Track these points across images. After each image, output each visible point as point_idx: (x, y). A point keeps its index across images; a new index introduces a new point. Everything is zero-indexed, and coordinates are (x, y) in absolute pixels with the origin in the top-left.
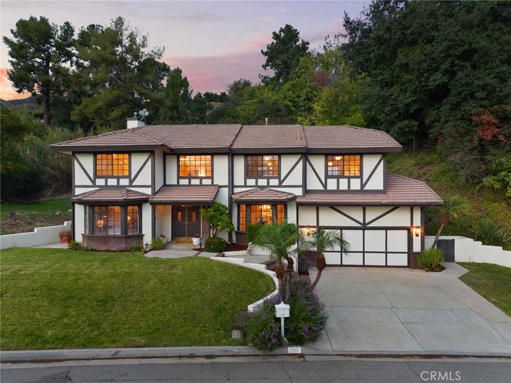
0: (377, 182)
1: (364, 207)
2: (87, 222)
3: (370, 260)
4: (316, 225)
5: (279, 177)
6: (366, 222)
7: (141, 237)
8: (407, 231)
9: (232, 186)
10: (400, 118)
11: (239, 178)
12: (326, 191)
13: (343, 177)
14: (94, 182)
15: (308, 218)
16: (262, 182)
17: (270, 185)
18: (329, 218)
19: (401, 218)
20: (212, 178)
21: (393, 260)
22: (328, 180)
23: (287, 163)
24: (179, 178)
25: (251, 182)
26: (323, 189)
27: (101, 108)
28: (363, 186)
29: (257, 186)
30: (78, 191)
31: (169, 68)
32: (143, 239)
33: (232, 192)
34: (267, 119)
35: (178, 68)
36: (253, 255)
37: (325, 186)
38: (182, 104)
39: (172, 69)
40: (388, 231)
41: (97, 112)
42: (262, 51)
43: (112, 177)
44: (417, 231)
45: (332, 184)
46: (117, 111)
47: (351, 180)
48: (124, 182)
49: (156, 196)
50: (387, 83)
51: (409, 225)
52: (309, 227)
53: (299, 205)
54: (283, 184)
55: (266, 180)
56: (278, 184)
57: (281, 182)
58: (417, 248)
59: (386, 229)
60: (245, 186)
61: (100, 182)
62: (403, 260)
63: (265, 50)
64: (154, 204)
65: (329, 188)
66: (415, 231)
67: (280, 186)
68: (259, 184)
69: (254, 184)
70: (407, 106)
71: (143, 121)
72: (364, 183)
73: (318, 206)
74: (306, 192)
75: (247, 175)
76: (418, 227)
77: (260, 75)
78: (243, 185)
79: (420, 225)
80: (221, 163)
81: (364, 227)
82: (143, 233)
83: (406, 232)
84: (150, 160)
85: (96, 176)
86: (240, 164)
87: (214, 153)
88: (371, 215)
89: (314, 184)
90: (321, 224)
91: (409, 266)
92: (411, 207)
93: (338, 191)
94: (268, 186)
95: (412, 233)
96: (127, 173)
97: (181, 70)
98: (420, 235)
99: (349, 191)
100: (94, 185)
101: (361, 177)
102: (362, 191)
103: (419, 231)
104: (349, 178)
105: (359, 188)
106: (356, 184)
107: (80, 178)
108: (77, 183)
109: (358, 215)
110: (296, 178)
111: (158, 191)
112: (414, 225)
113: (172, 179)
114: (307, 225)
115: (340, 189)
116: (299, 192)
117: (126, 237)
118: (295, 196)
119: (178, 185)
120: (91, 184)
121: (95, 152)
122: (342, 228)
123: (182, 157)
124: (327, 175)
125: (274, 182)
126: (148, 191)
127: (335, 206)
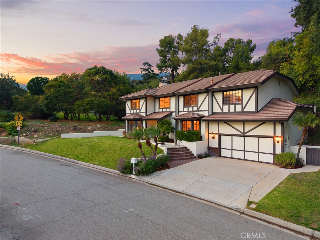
0: (251, 107)
1: (244, 122)
3: (249, 156)
4: (217, 133)
5: (197, 106)
6: (245, 132)
13: (232, 104)
14: (131, 111)
15: (214, 128)
16: (190, 109)
17: (194, 110)
18: (225, 129)
20: (170, 108)
21: (263, 158)
22: (224, 106)
23: (201, 98)
24: (159, 108)
25: (186, 109)
26: (221, 112)
28: (243, 109)
29: (188, 111)
30: (127, 115)
37: (222, 110)
43: (135, 109)
45: (226, 109)
47: (237, 105)
48: (138, 111)
49: (147, 117)
51: (273, 135)
53: (208, 122)
55: (192, 108)
56: (197, 110)
57: (198, 109)
58: (278, 151)
59: (259, 137)
60: (184, 111)
62: (270, 159)
64: (147, 120)
65: (224, 111)
66: (277, 139)
67: (198, 111)
68: (189, 110)
72: (243, 107)
73: (218, 122)
74: (213, 114)
75: (185, 106)
76: (279, 137)
78: (183, 111)
79: (280, 135)
81: (244, 135)
83: (272, 140)
84: (145, 102)
85: (132, 109)
86: (182, 100)
87: (170, 96)
88: (248, 127)
89: (217, 109)
90: (220, 132)
91: (274, 164)
93: (229, 113)
95: (275, 140)
96: (139, 108)
98: (280, 142)
99: (235, 113)
101: (242, 104)
103: (280, 139)
104: (235, 105)
105: (241, 111)
106: (239, 108)
108: (127, 112)
109: (240, 127)
110: (205, 106)
111: (149, 115)
112: (276, 135)
113: (157, 110)
114: (213, 133)
115: (230, 111)
116: (206, 114)
119: (159, 112)
120: (130, 112)
121: (131, 99)
122: (232, 135)
123: (160, 99)
124: (223, 103)
125: (195, 109)
126: (144, 115)
127: (226, 122)
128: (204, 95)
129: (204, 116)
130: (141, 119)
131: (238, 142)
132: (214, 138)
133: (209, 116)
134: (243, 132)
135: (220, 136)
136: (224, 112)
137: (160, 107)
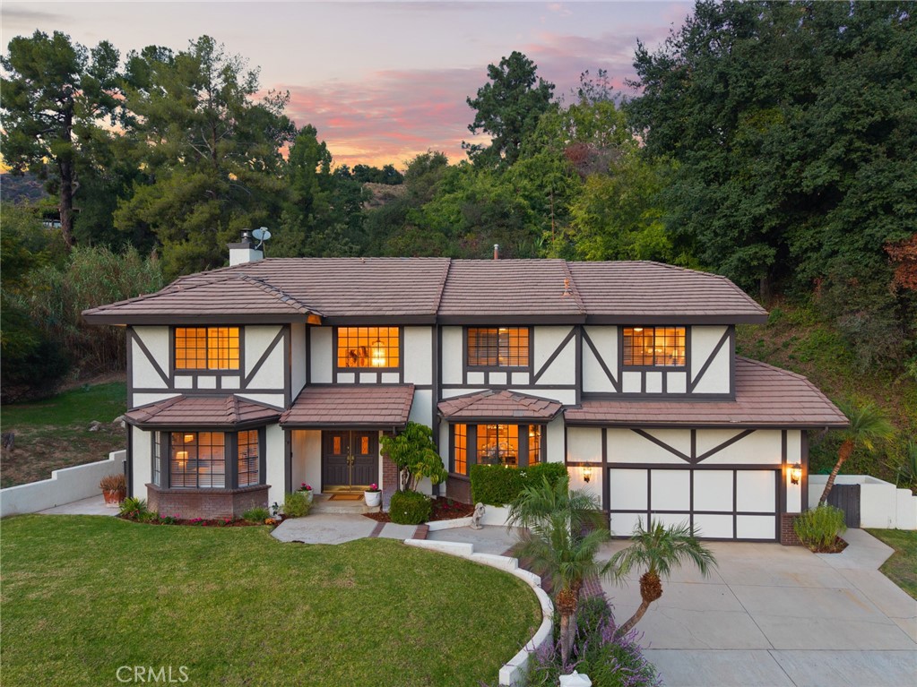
0: (717, 380)
1: (693, 429)
2: (158, 462)
4: (601, 461)
5: (530, 369)
6: (698, 455)
7: (263, 490)
8: (774, 472)
9: (438, 385)
10: (741, 242)
11: (453, 372)
12: (620, 396)
13: (653, 368)
14: (170, 382)
15: (587, 446)
16: (498, 378)
17: (513, 383)
18: (626, 447)
19: (763, 448)
20: (400, 369)
21: (749, 527)
22: (624, 374)
23: (546, 342)
24: (337, 369)
25: (476, 378)
26: (615, 391)
27: (171, 207)
28: (691, 385)
29: (486, 385)
30: (139, 400)
31: (292, 127)
32: (267, 494)
33: (438, 398)
34: (496, 245)
35: (310, 126)
36: (484, 526)
37: (618, 385)
38: (320, 194)
39: (299, 127)
40: (738, 472)
41: (162, 213)
42: (468, 100)
43: (207, 372)
44: (793, 473)
45: (631, 382)
46: (202, 213)
47: (669, 374)
48: (231, 383)
49: (293, 411)
50: (717, 175)
51: (778, 461)
52: (587, 465)
53: (570, 425)
54: (539, 382)
55: (505, 374)
56: (528, 383)
57: (533, 379)
58: (794, 505)
59: (735, 468)
60: (465, 385)
61: (183, 382)
62: (767, 528)
63: (474, 97)
64: (289, 429)
65: (626, 389)
66: (790, 474)
67: (532, 385)
68: (491, 382)
69: (482, 382)
70: (758, 220)
71: (261, 248)
72: (693, 380)
73: (604, 427)
74: (584, 397)
75: (467, 367)
76: (796, 466)
77: (464, 143)
78: (461, 383)
79: (799, 462)
80: (419, 344)
81: (693, 464)
82: (268, 483)
83: (772, 474)
84: (282, 341)
85: (175, 371)
86: (454, 344)
87: (404, 323)
88: (705, 443)
89: (597, 382)
90: (610, 460)
91: (778, 540)
92: (784, 429)
93: (643, 396)
94: (509, 385)
95: (786, 477)
96: (235, 366)
97: (315, 129)
98: (800, 482)
99: (664, 397)
100: (171, 389)
101: (687, 368)
102: (689, 397)
103: (798, 474)
104: (665, 370)
105: (683, 390)
106: (677, 383)
107: (143, 374)
108: (137, 385)
109: (681, 442)
110: (563, 371)
111: (297, 399)
112: (788, 462)
113: (323, 374)
114: (585, 461)
115: (647, 391)
116: (569, 398)
117: (234, 492)
118: (563, 406)
119: (335, 384)
120: (165, 386)
121: (172, 324)
122: (649, 467)
124: (623, 365)
125: (521, 378)
126: (279, 401)
127: (640, 428)
129: (562, 408)
131: (671, 489)
132: (587, 479)
133: (578, 406)
134: (697, 456)
135: (607, 468)
136: (624, 391)
137: (343, 365)
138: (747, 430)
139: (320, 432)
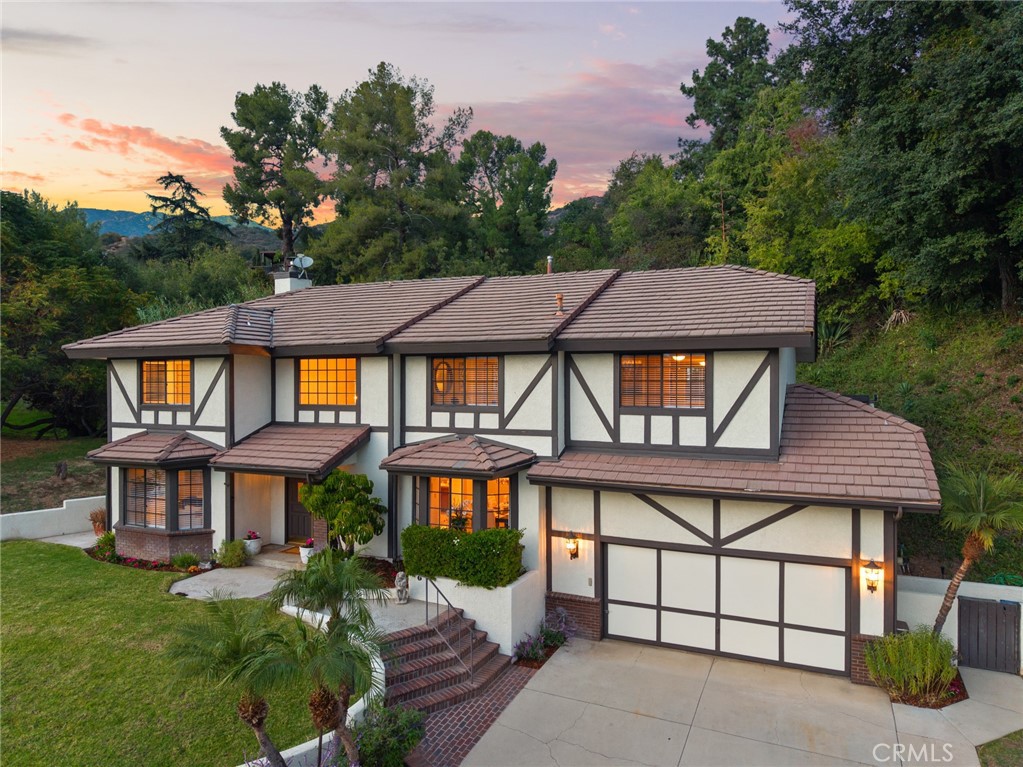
0: (752, 429)
1: (717, 499)
3: (737, 638)
4: (592, 532)
5: (500, 410)
6: (724, 534)
7: (206, 535)
8: (844, 570)
9: (399, 424)
11: (416, 414)
12: (617, 447)
13: (662, 412)
14: (138, 416)
15: (575, 512)
16: (464, 420)
17: (481, 427)
18: (625, 517)
19: (828, 534)
20: (357, 408)
21: (802, 649)
22: (623, 418)
23: (518, 375)
24: (299, 407)
25: (441, 419)
26: (610, 440)
28: (713, 436)
29: (452, 428)
30: (117, 434)
32: (211, 539)
33: (398, 445)
34: (549, 257)
37: (614, 432)
40: (787, 565)
42: (683, 88)
43: (166, 408)
44: (872, 578)
45: (632, 429)
47: (683, 420)
48: (184, 419)
51: (847, 554)
52: (572, 536)
53: (553, 484)
54: (510, 426)
55: (472, 415)
56: (497, 427)
57: (504, 421)
58: (872, 623)
59: (782, 559)
60: (429, 428)
61: (148, 417)
62: (832, 654)
64: (231, 472)
65: (625, 438)
66: (866, 576)
67: (502, 430)
68: (457, 425)
69: (446, 424)
72: (716, 427)
73: (598, 489)
74: (572, 447)
75: (432, 405)
76: (872, 565)
78: (424, 425)
79: (880, 558)
80: (376, 377)
81: (717, 548)
82: (213, 528)
83: (840, 573)
84: (224, 376)
85: (142, 406)
86: (417, 376)
88: (734, 519)
89: (588, 428)
90: (605, 531)
91: (848, 674)
92: (856, 508)
93: (647, 449)
94: (477, 429)
95: (858, 579)
96: (188, 403)
98: (880, 586)
99: (676, 450)
100: (139, 424)
101: (708, 412)
102: (711, 452)
103: (878, 577)
104: (676, 415)
105: (702, 442)
106: (693, 432)
107: (119, 410)
108: (115, 419)
109: (700, 516)
110: (538, 412)
111: (242, 440)
112: (863, 557)
113: (286, 411)
114: (567, 530)
115: (653, 442)
116: (543, 447)
117: (175, 535)
118: (536, 457)
119: (296, 424)
120: (133, 420)
121: (141, 357)
122: (660, 547)
123: (304, 363)
124: (620, 405)
125: (489, 421)
126: (220, 439)
127: (644, 493)
128: (534, 366)
129: (533, 460)
130: (202, 465)
131: (690, 578)
132: (575, 555)
133: (557, 456)
134: (722, 537)
135: (603, 545)
136: (622, 441)
137: (304, 400)
138: (797, 504)
139: (283, 478)
